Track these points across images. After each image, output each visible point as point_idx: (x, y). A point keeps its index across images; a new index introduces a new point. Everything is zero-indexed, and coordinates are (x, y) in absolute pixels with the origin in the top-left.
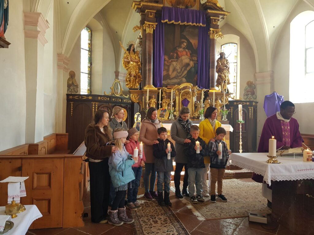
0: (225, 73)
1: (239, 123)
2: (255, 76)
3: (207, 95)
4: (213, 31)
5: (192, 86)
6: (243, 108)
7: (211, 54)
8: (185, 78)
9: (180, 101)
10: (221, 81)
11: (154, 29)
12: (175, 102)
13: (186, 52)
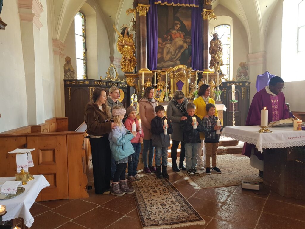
0: (219, 54)
1: (232, 102)
2: (247, 57)
3: (201, 76)
4: (206, 12)
5: (186, 68)
6: (236, 89)
7: (204, 36)
8: (179, 60)
9: (175, 83)
10: (215, 62)
11: (147, 12)
12: (169, 84)
13: (180, 34)
